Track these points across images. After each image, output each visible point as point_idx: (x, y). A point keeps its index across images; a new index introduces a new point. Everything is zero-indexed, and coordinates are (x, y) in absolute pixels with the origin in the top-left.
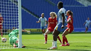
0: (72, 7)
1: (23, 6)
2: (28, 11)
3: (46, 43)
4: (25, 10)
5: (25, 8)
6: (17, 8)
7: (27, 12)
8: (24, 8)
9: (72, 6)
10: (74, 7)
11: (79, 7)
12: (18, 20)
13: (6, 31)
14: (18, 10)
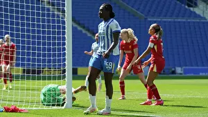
0: (179, 22)
1: (77, 19)
2: (86, 30)
3: (124, 99)
4: (79, 28)
5: (79, 24)
6: (64, 22)
7: (84, 31)
8: (77, 24)
9: (179, 20)
10: (184, 22)
11: (194, 22)
12: (64, 49)
13: (39, 72)
14: (64, 28)
